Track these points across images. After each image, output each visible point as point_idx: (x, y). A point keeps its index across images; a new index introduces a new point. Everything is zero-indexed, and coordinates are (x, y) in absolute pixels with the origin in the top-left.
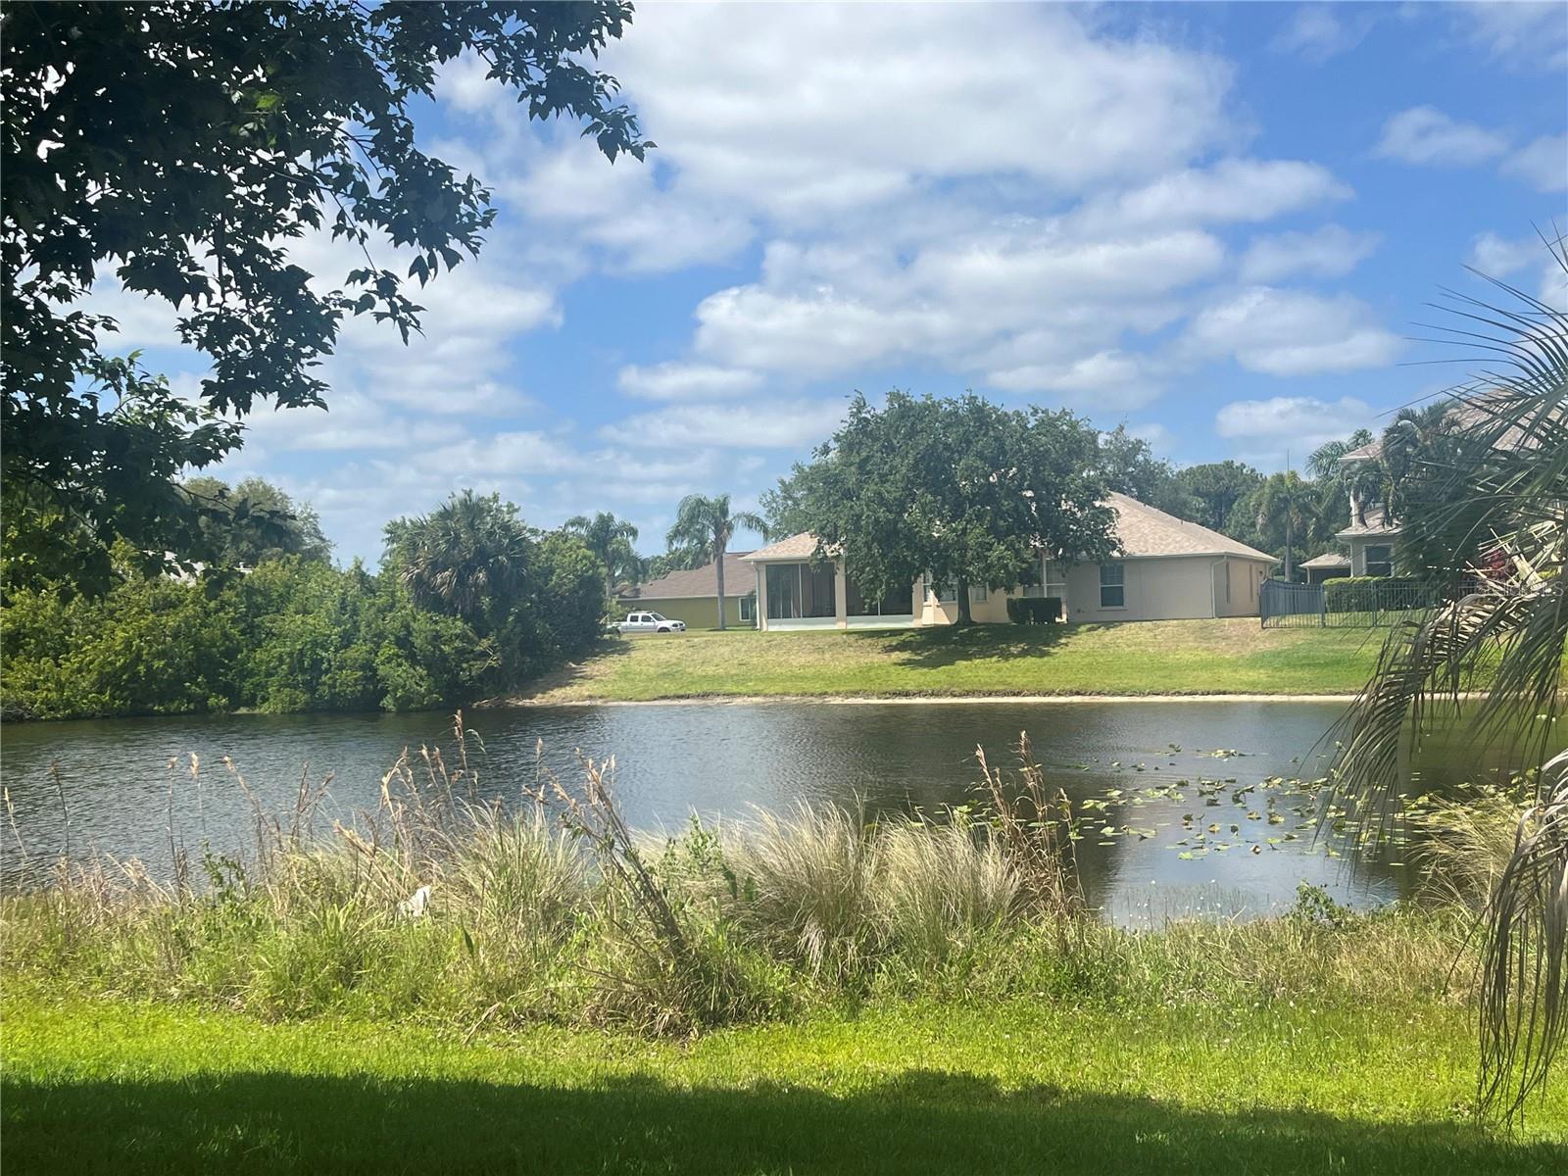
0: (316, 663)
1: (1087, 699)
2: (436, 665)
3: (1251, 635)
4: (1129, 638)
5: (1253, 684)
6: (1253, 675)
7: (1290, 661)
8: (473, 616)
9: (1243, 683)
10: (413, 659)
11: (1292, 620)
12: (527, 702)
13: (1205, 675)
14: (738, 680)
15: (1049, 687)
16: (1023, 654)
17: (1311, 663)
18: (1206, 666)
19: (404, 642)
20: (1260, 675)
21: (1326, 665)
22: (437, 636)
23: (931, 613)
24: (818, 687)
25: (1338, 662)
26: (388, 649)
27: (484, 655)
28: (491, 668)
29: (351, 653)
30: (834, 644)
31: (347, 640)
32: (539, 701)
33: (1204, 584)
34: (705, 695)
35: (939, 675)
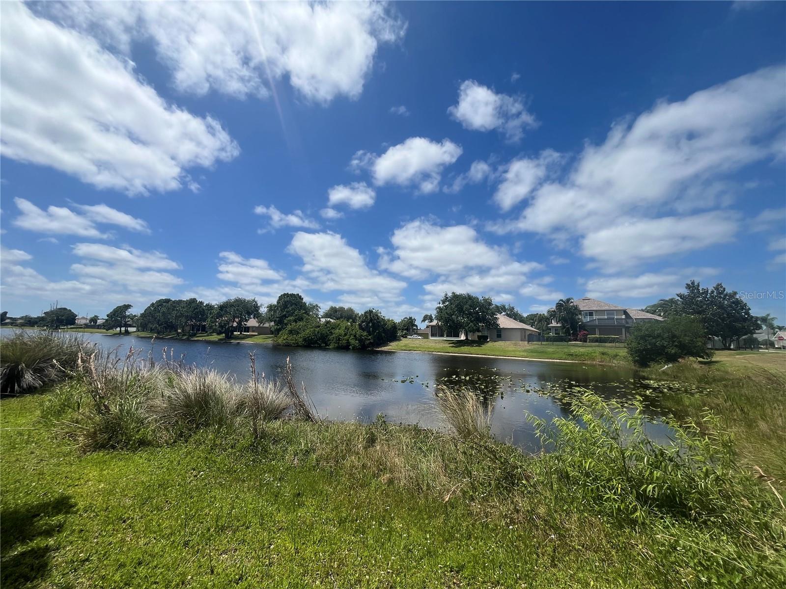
0: (339, 339)
1: (486, 356)
2: (361, 340)
3: (526, 345)
4: (499, 344)
5: (523, 356)
6: (522, 354)
7: (532, 351)
8: (369, 332)
9: (520, 355)
10: (356, 340)
11: (535, 343)
12: (377, 349)
13: (513, 353)
14: (417, 347)
15: (478, 353)
16: (476, 346)
17: (536, 352)
18: (514, 351)
19: (355, 336)
20: (525, 354)
21: (540, 353)
22: (362, 335)
23: (463, 337)
24: (432, 350)
25: (543, 352)
26: (352, 337)
27: (370, 339)
28: (371, 342)
29: (345, 337)
30: (439, 342)
31: (346, 335)
32: (380, 349)
33: (518, 334)
34: (410, 350)
35: (457, 349)
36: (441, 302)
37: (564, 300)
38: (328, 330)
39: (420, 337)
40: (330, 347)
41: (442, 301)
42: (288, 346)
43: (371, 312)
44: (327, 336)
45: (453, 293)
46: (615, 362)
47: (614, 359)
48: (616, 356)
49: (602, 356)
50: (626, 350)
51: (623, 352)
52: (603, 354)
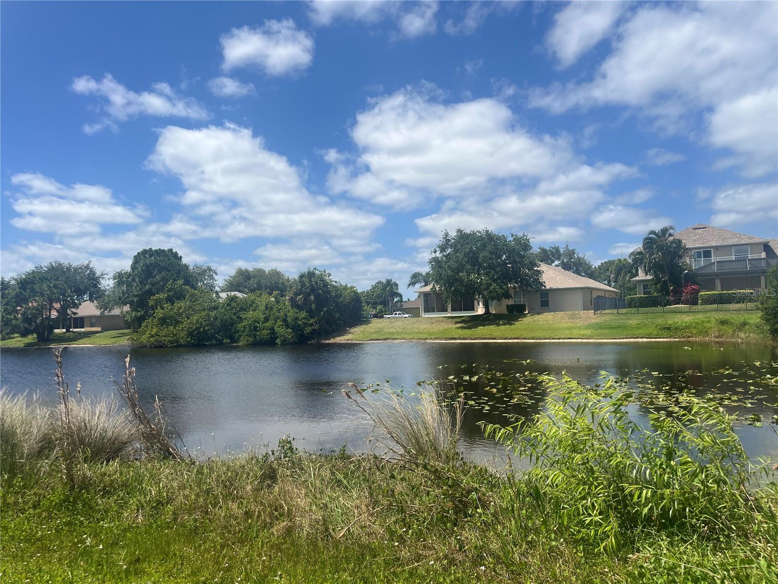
0: (255, 328)
1: (519, 341)
2: (296, 328)
3: (591, 317)
4: (546, 318)
5: (584, 335)
6: (582, 332)
7: (601, 327)
8: (310, 311)
9: (580, 335)
10: (287, 326)
11: (607, 311)
12: (327, 342)
13: (567, 332)
14: (398, 333)
15: (506, 336)
16: (504, 324)
17: (609, 327)
18: (569, 328)
19: (285, 321)
20: (588, 332)
21: (615, 328)
22: (297, 318)
23: (480, 310)
24: (425, 336)
25: (619, 327)
26: (279, 323)
27: (312, 324)
28: (314, 330)
29: (267, 324)
30: (438, 321)
31: (267, 319)
32: (332, 341)
33: (579, 299)
34: (386, 339)
35: (468, 332)
36: (437, 249)
37: (657, 231)
38: (234, 314)
39: (407, 316)
40: (240, 344)
41: (439, 247)
42: (161, 347)
43: (311, 274)
44: (232, 325)
45: (459, 231)
46: (742, 335)
47: (740, 330)
48: (744, 324)
49: (722, 327)
50: (760, 314)
51: (755, 318)
52: (723, 322)
